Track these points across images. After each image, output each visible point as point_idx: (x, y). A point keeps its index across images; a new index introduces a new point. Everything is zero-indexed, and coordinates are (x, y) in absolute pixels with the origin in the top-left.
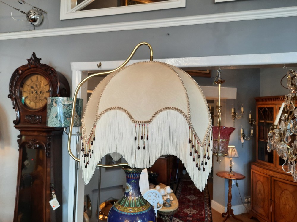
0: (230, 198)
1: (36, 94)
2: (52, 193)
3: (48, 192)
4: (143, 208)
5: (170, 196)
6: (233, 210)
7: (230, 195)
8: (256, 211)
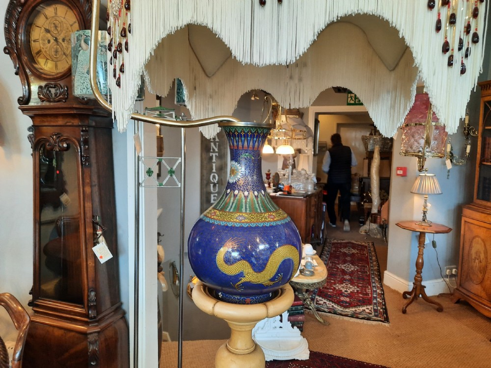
0: (419, 266)
1: (55, 43)
2: (98, 233)
3: (90, 230)
4: (271, 215)
5: (312, 259)
6: (425, 287)
7: (420, 261)
8: (466, 289)
